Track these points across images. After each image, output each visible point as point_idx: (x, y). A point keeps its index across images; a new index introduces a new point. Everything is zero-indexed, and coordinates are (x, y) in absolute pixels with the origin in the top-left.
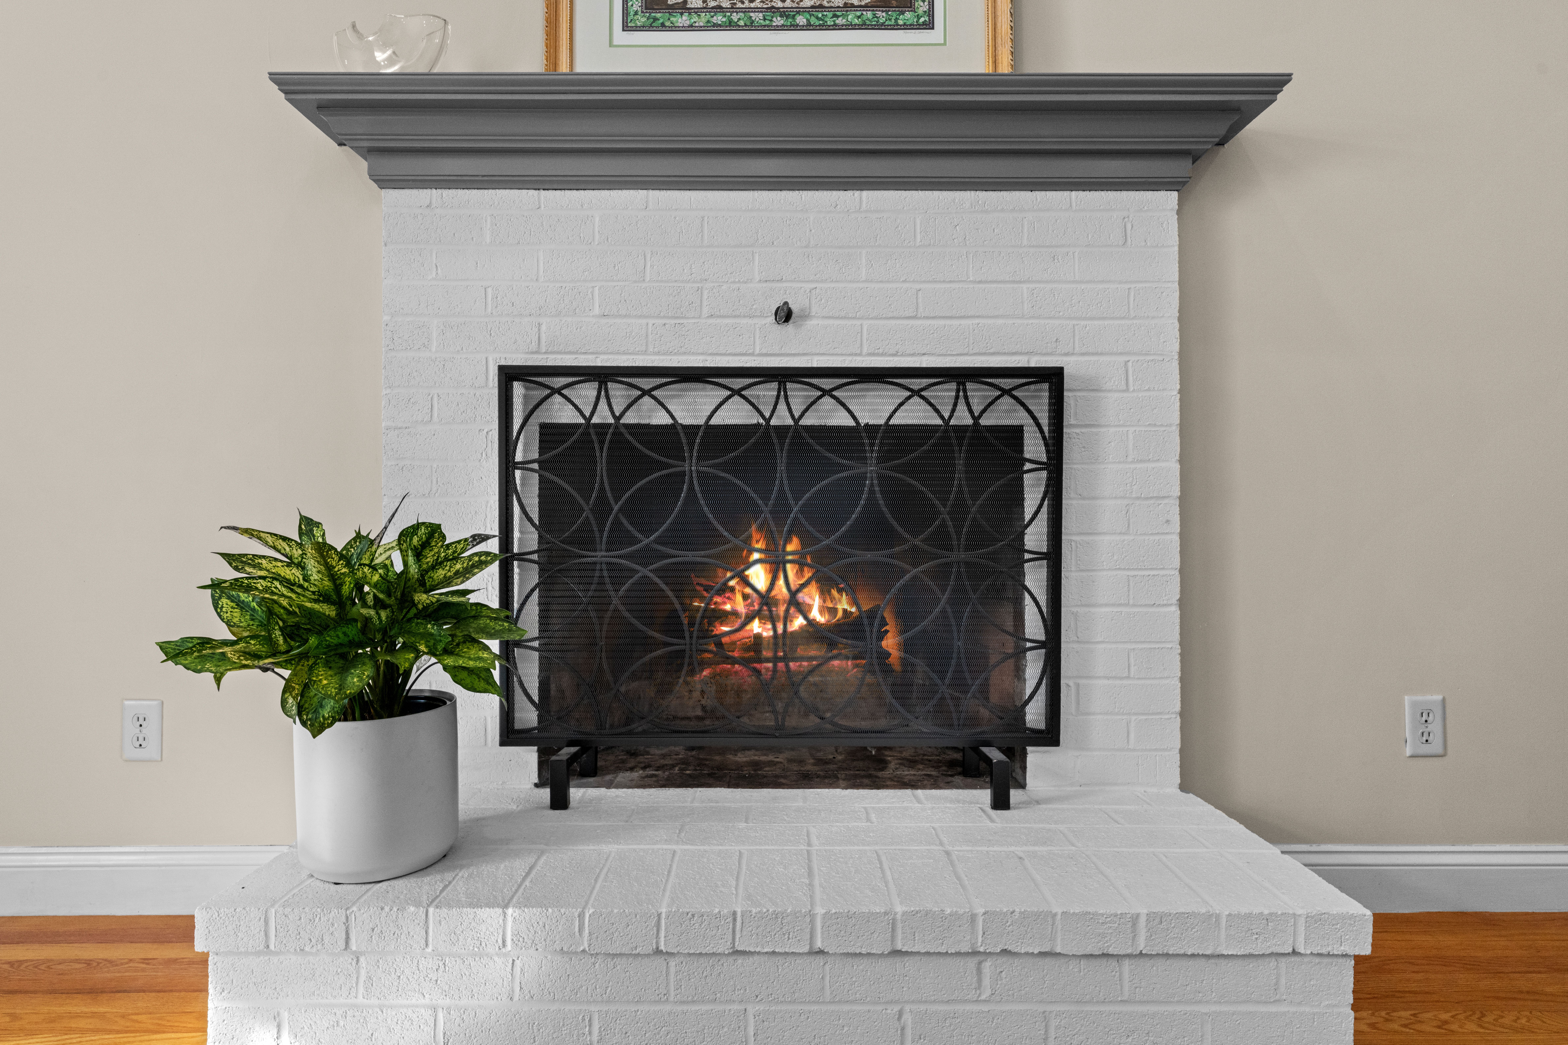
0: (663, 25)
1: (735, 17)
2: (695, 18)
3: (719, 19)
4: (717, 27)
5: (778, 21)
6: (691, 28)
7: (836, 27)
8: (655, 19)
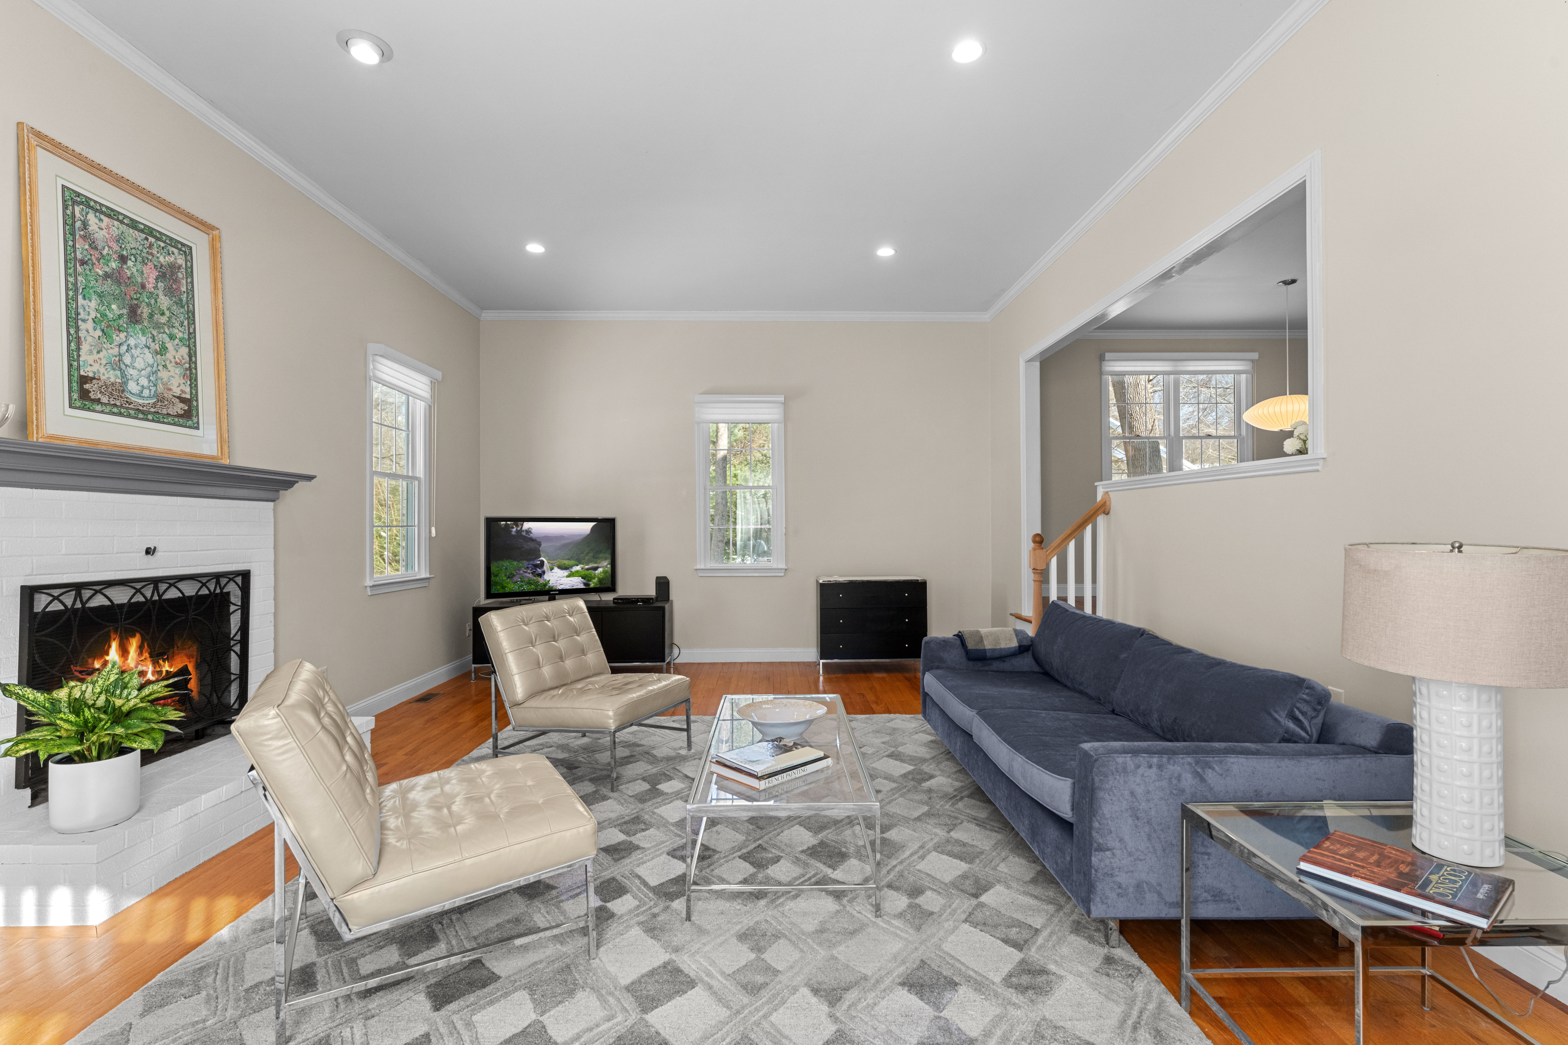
0: (89, 408)
1: (123, 411)
2: (104, 408)
3: (115, 410)
4: (114, 414)
5: (141, 416)
6: (102, 412)
7: (163, 423)
8: (85, 405)
